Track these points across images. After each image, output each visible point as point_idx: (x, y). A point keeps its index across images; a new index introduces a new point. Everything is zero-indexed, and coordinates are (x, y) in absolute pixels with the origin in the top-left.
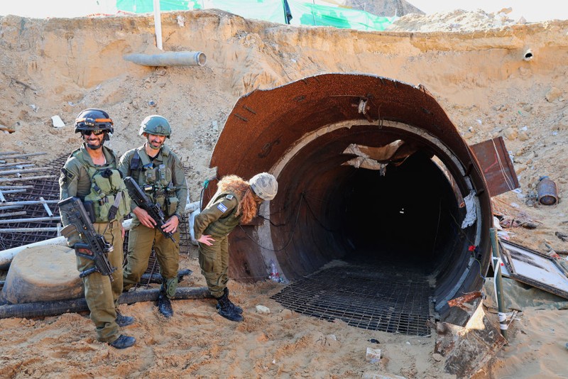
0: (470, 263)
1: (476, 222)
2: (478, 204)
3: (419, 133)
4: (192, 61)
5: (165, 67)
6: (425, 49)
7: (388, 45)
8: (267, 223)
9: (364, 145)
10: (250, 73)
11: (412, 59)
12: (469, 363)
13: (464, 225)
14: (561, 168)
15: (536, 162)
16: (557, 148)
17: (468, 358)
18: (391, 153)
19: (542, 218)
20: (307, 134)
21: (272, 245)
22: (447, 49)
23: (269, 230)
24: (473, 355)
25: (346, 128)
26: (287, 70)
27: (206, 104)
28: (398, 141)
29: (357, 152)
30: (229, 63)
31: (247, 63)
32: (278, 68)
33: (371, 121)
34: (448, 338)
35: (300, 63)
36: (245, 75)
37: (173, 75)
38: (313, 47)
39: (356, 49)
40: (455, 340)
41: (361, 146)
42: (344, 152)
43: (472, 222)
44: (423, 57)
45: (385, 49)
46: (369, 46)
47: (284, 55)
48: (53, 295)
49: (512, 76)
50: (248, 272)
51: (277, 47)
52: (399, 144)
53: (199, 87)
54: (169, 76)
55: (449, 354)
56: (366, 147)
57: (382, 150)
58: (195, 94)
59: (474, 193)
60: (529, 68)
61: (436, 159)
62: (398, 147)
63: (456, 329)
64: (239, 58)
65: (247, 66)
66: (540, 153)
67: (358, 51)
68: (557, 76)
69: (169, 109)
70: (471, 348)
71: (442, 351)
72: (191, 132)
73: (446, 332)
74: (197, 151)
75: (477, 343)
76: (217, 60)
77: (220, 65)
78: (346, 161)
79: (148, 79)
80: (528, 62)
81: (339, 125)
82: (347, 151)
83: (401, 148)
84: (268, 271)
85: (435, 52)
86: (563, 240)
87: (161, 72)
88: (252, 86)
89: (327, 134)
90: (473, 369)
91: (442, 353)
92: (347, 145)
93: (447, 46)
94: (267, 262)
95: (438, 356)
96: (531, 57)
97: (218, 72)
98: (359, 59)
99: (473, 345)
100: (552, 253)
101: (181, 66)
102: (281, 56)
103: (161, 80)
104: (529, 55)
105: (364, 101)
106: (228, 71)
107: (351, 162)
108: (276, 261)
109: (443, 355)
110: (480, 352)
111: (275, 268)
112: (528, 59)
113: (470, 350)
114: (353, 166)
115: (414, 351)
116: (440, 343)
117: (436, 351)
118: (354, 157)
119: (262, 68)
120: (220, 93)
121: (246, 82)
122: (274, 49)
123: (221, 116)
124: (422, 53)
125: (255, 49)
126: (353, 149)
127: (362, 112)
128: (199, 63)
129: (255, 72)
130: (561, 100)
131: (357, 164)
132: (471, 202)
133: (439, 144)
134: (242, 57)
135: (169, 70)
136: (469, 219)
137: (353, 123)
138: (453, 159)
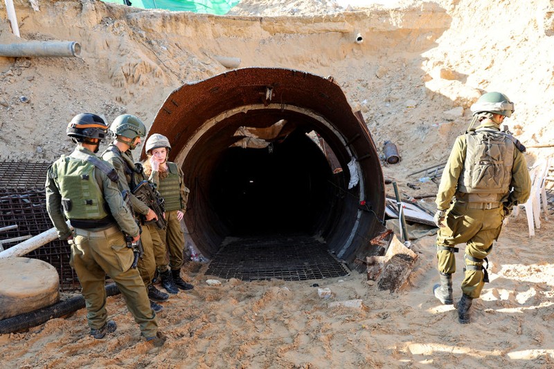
0: (359, 216)
1: (359, 182)
2: (359, 169)
3: (306, 113)
4: (66, 51)
5: (28, 58)
6: (274, 33)
7: (242, 29)
9: (253, 127)
10: (128, 63)
11: (264, 42)
12: (397, 278)
13: (351, 186)
14: (398, 133)
15: (379, 129)
16: (392, 117)
17: (395, 276)
18: (277, 132)
19: (393, 174)
20: (208, 121)
21: (186, 229)
22: (292, 32)
24: (398, 273)
25: (242, 113)
26: (161, 57)
27: (87, 97)
28: (281, 121)
29: (247, 134)
30: (102, 53)
31: (122, 52)
32: (152, 56)
33: (265, 106)
34: (376, 267)
35: (171, 50)
36: (123, 65)
37: (41, 67)
38: (177, 33)
39: (214, 33)
40: (382, 266)
41: (249, 128)
42: (235, 135)
43: (357, 183)
44: (273, 40)
45: (240, 33)
46: (226, 30)
47: (153, 42)
48: (34, 305)
49: (348, 57)
51: (144, 33)
52: (283, 123)
53: (73, 78)
54: (36, 68)
55: (378, 278)
56: (254, 129)
57: (268, 130)
58: (71, 87)
59: (355, 160)
60: (360, 49)
61: (312, 135)
62: (282, 126)
63: (381, 259)
64: (111, 46)
65: (122, 55)
66: (381, 121)
67: (216, 36)
68: (381, 57)
69: (47, 105)
70: (396, 268)
71: (373, 277)
73: (374, 263)
75: (400, 263)
76: (86, 49)
77: (91, 55)
78: (233, 143)
79: (10, 72)
80: (359, 44)
81: (236, 111)
82: (237, 134)
83: (285, 127)
84: (187, 254)
85: (283, 35)
86: (414, 188)
87: (25, 63)
88: (133, 76)
89: (226, 119)
90: (400, 282)
91: (373, 279)
92: (236, 128)
93: (292, 30)
95: (371, 282)
96: (362, 41)
97: (91, 62)
98: (218, 43)
99: (397, 266)
100: (412, 199)
101: (49, 57)
102: (150, 43)
103: (27, 73)
104: (360, 39)
105: (270, 89)
106: (102, 61)
107: (239, 144)
108: (192, 243)
109: (374, 280)
110: (403, 269)
111: (194, 250)
112: (359, 42)
113: (395, 270)
114: (240, 147)
115: (349, 284)
116: (371, 272)
117: (369, 279)
118: (241, 138)
119: (140, 58)
120: (99, 84)
121: (126, 72)
122: (142, 36)
123: (106, 109)
124: (271, 36)
125: (126, 38)
126: (244, 131)
127: (269, 99)
128: (75, 54)
129: (133, 61)
130: (387, 76)
131: (243, 144)
132: (353, 167)
133: (323, 121)
134: (114, 46)
135: (34, 61)
136: (354, 181)
137: (249, 108)
138: (336, 132)
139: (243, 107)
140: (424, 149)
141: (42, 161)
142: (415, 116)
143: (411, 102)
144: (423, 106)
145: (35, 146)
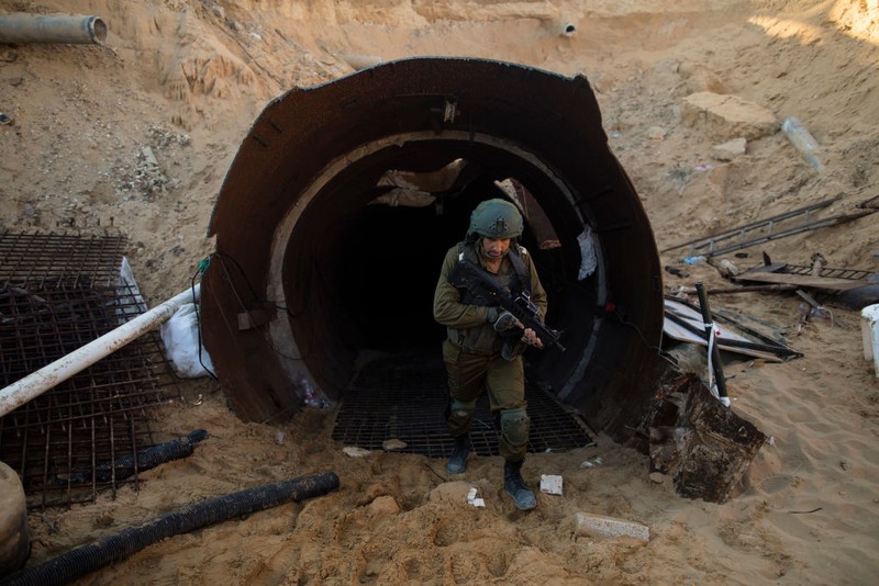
0: (596, 327)
1: (597, 268)
2: (598, 245)
3: (506, 148)
4: (79, 33)
5: (12, 45)
6: (432, 18)
7: (383, 10)
8: (283, 316)
9: (411, 171)
10: (193, 57)
11: (417, 33)
12: (719, 477)
13: (583, 275)
17: (715, 471)
18: (451, 180)
20: (334, 160)
22: (462, 19)
23: (288, 326)
25: (396, 147)
26: (253, 51)
27: (119, 116)
28: (457, 161)
29: (401, 183)
30: (148, 40)
31: (183, 39)
32: (236, 48)
33: (437, 134)
34: (669, 447)
35: (268, 40)
36: (185, 61)
37: (35, 62)
38: (277, 12)
39: (338, 15)
40: (681, 447)
41: (403, 173)
42: (379, 184)
43: (593, 270)
44: (432, 30)
45: (379, 17)
46: (357, 12)
47: (238, 25)
49: (549, 58)
50: (277, 404)
51: (221, 10)
52: (460, 163)
53: (96, 83)
54: (27, 64)
55: (675, 470)
56: (411, 174)
57: (436, 176)
58: (92, 99)
59: (590, 229)
60: (569, 46)
61: (507, 185)
62: (460, 169)
63: (678, 432)
64: (164, 29)
65: (183, 45)
67: (341, 21)
68: (602, 59)
69: (46, 129)
70: (716, 455)
71: (663, 467)
72: (104, 170)
73: (665, 439)
74: (128, 206)
75: (723, 447)
76: (119, 33)
77: (126, 44)
78: (376, 197)
80: (567, 38)
81: (383, 143)
82: (383, 182)
83: (464, 169)
84: (298, 393)
85: (447, 22)
86: (680, 276)
87: (6, 55)
88: (202, 81)
89: (366, 157)
90: (727, 485)
91: (663, 471)
92: (382, 172)
93: (462, 14)
94: (294, 378)
95: (656, 476)
96: (574, 32)
97: (128, 55)
98: (345, 33)
99: (718, 451)
102: (232, 27)
103: (10, 72)
104: (570, 29)
105: (451, 103)
106: (148, 54)
107: (384, 199)
108: (307, 373)
109: (664, 473)
110: (732, 459)
111: (309, 387)
112: (570, 34)
113: (714, 458)
114: (386, 205)
116: (658, 456)
117: (653, 470)
118: (388, 190)
119: (213, 49)
120: (142, 95)
121: (189, 74)
122: (217, 15)
123: (155, 138)
124: (429, 25)
125: (190, 15)
126: (394, 178)
127: (449, 120)
128: (96, 39)
129: (203, 55)
130: (614, 89)
131: (390, 200)
132: (586, 242)
133: (536, 162)
134: (169, 28)
135: (24, 51)
136: (588, 267)
137: (407, 137)
138: (558, 182)
139: (396, 137)
140: (684, 208)
141: (33, 230)
142: (664, 154)
143: (657, 131)
144: (677, 138)
145: (21, 202)
